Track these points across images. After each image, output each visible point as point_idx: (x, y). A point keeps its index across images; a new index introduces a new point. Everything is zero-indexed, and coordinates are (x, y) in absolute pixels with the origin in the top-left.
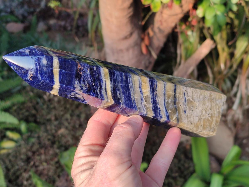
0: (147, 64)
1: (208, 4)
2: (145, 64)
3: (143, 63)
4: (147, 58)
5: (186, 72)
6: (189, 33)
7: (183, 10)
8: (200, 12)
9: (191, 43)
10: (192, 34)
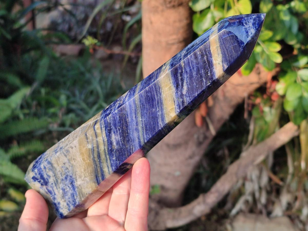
0: (201, 139)
1: (293, 79)
2: (198, 138)
3: (196, 136)
4: (202, 131)
5: (253, 161)
6: (266, 109)
7: (260, 79)
8: (280, 87)
9: (266, 123)
10: (270, 111)
